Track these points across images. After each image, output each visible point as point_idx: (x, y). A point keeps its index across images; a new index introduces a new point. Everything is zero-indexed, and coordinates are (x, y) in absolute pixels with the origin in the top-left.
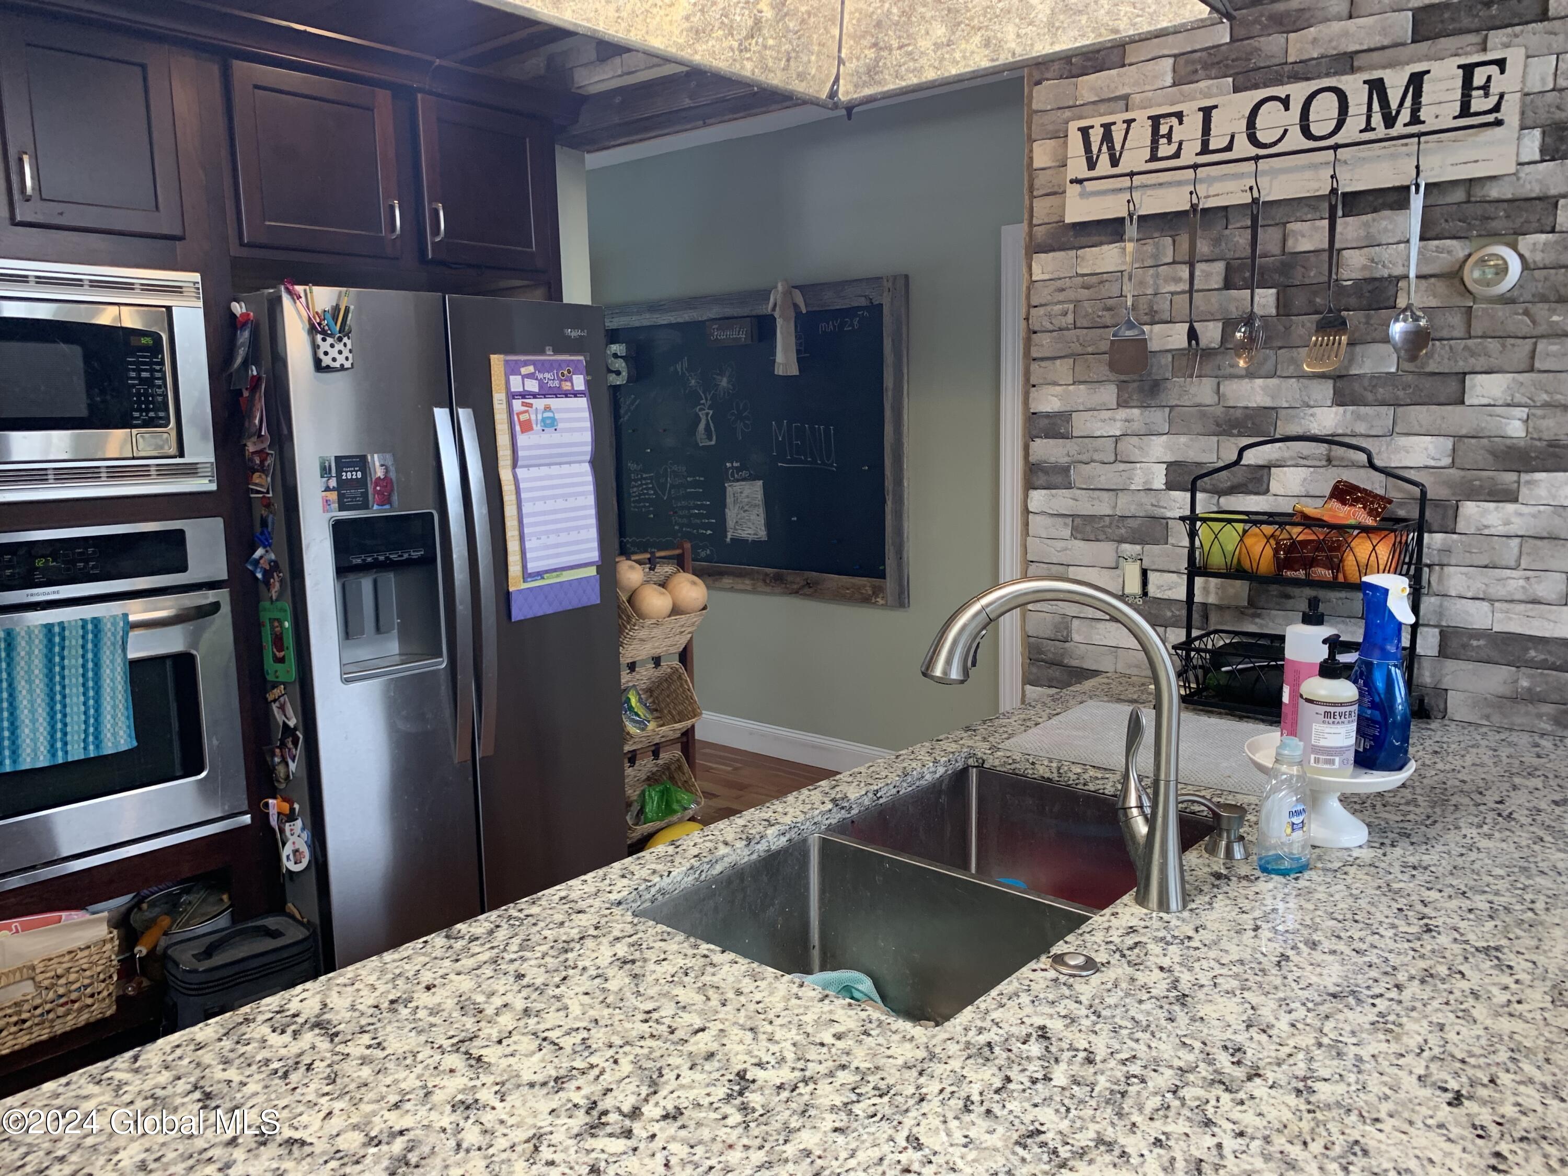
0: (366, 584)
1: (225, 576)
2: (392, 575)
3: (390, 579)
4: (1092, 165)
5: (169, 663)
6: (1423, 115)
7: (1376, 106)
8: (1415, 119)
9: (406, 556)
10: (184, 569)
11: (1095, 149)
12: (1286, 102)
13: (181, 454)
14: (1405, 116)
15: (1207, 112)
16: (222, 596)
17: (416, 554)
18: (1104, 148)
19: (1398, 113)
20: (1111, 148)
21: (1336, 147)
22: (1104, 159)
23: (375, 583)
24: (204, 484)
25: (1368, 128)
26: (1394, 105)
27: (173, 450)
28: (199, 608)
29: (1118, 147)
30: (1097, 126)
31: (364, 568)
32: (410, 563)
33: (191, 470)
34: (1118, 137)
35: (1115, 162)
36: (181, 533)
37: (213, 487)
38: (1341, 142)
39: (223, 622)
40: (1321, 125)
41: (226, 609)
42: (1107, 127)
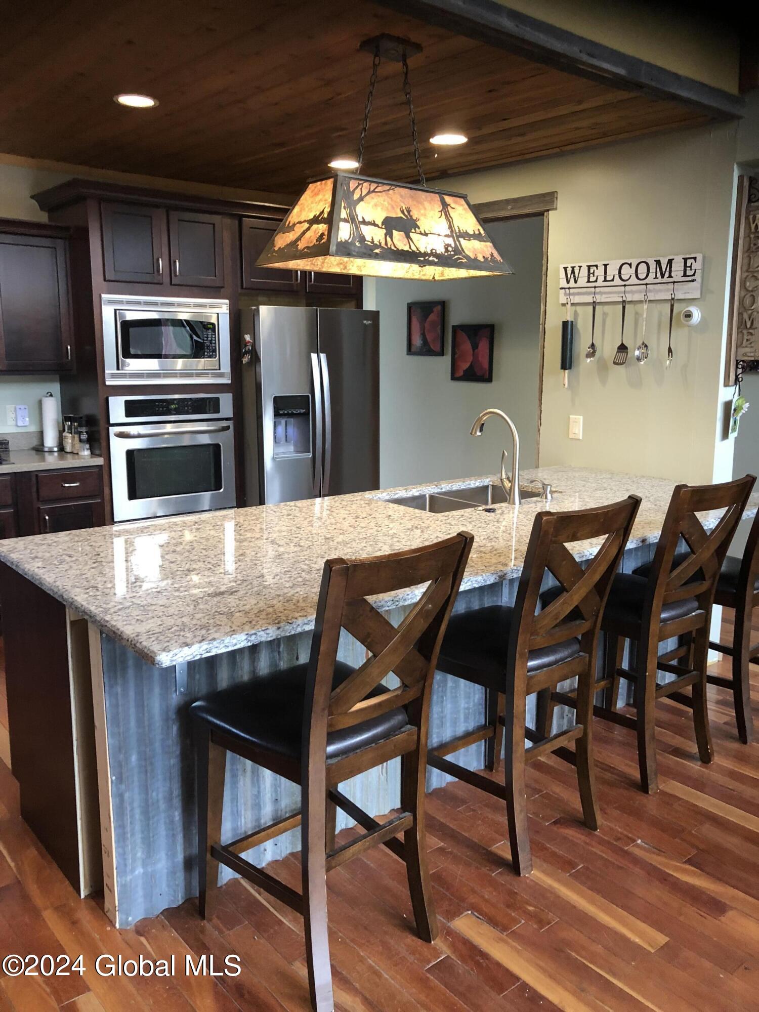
0: (283, 421)
1: (232, 416)
2: (292, 419)
3: (292, 420)
4: (568, 282)
5: (211, 447)
6: (673, 274)
7: (658, 270)
8: (670, 276)
9: (299, 412)
10: (218, 412)
11: (569, 276)
12: (630, 265)
13: (220, 369)
14: (667, 275)
15: (606, 266)
16: (230, 423)
17: (302, 411)
18: (572, 276)
19: (665, 273)
20: (574, 276)
21: (646, 284)
22: (572, 280)
23: (286, 422)
24: (227, 381)
25: (656, 278)
26: (664, 270)
27: (217, 367)
28: (223, 427)
29: (577, 276)
30: (569, 267)
31: (284, 415)
32: (300, 414)
33: (221, 375)
34: (576, 272)
35: (576, 282)
36: (218, 399)
37: (229, 382)
38: (648, 283)
39: (231, 432)
40: (642, 275)
41: (232, 428)
42: (573, 268)
